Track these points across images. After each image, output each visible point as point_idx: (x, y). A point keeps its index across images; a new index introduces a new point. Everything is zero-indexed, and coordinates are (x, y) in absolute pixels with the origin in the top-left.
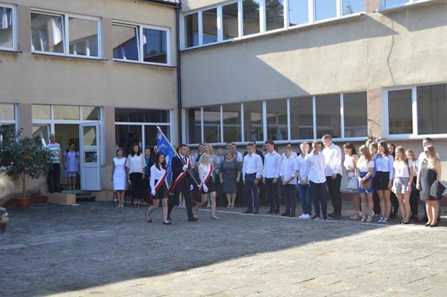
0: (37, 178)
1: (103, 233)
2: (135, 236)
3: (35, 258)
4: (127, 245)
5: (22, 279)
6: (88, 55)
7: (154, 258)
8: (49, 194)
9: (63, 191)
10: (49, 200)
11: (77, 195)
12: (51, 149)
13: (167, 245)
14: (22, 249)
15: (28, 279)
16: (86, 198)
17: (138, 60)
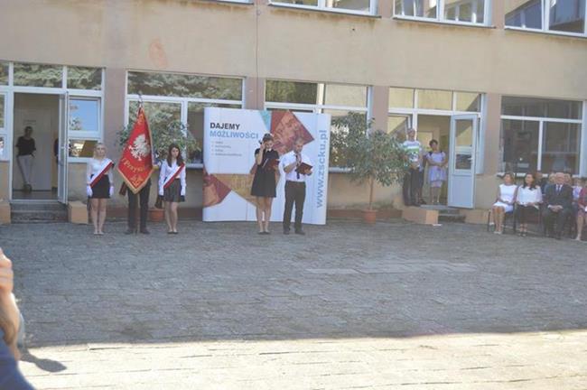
0: (388, 185)
1: (463, 267)
2: (505, 276)
3: (363, 290)
4: (489, 288)
5: (338, 316)
6: (474, 22)
7: (523, 310)
8: (404, 208)
9: (422, 206)
10: (404, 216)
11: (441, 212)
12: (409, 148)
13: (548, 294)
14: (351, 275)
15: (344, 316)
16: (453, 218)
17: (540, 28)
